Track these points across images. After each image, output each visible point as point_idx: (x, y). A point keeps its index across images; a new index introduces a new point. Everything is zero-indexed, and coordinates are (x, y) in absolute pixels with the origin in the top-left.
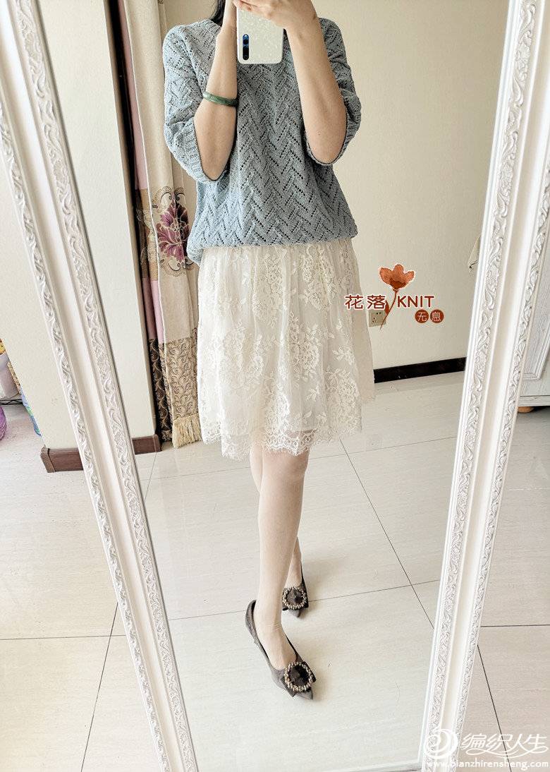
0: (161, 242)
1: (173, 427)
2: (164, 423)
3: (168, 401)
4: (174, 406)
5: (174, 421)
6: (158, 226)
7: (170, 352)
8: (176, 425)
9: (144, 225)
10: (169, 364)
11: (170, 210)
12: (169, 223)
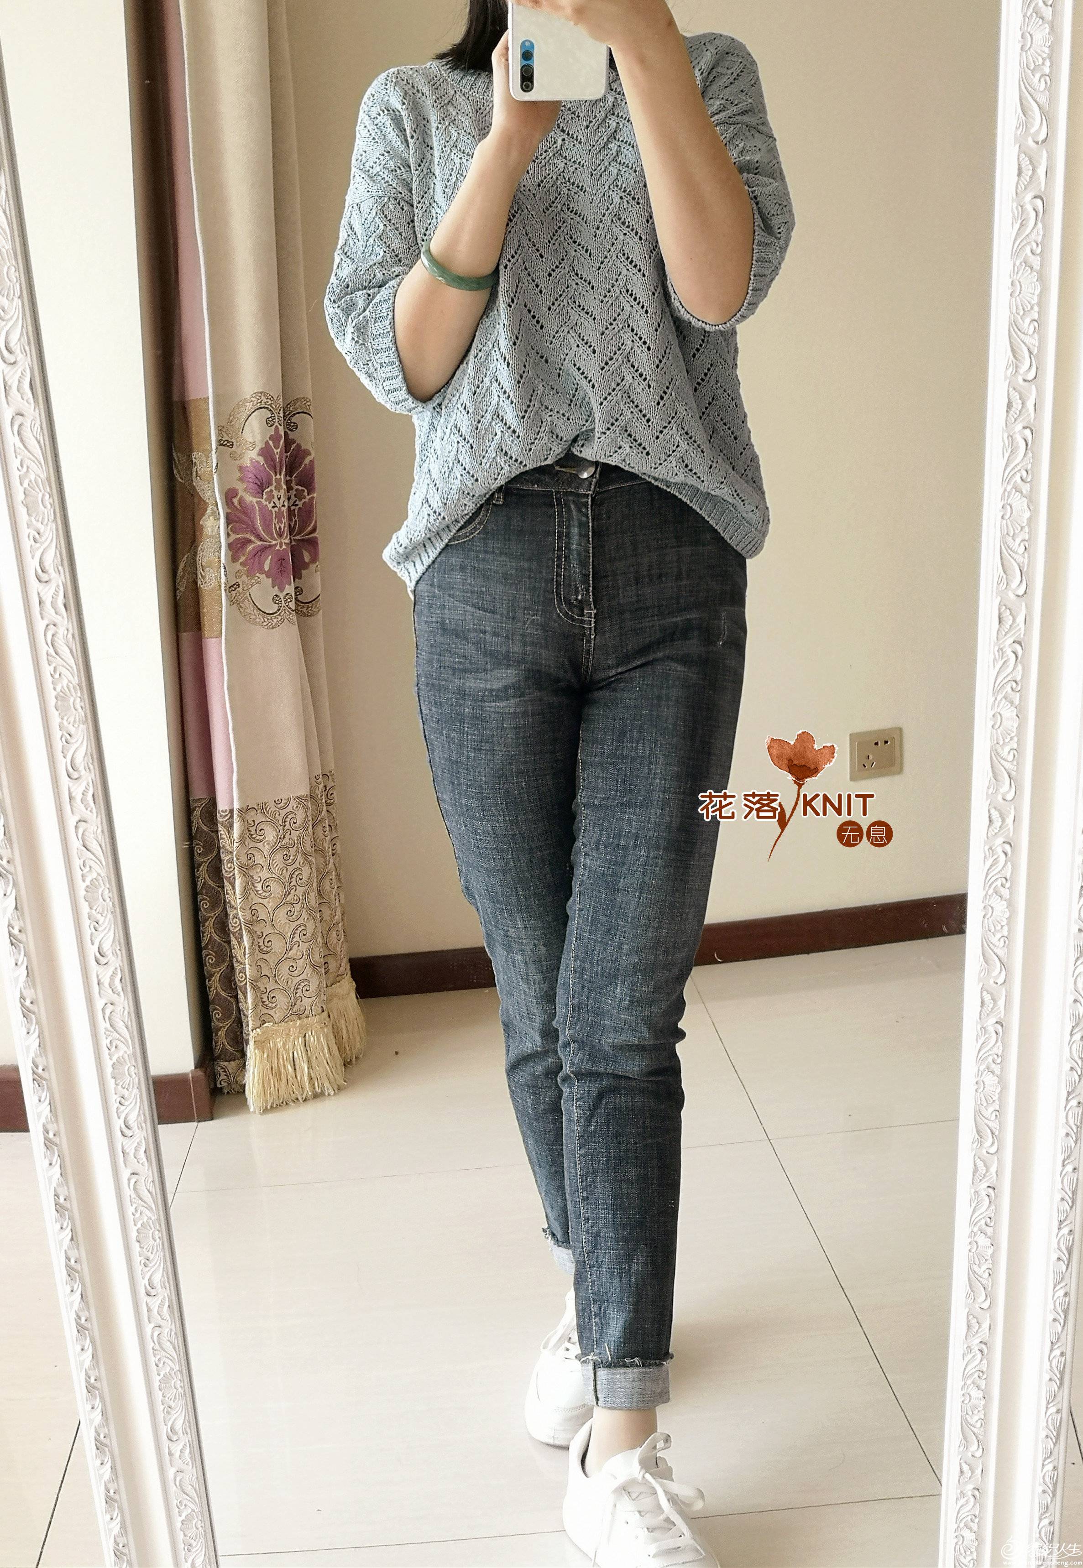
0: (234, 537)
1: (251, 1050)
2: (222, 1039)
3: (238, 976)
4: (255, 988)
5: (252, 1033)
6: (229, 496)
7: (250, 834)
8: (259, 1044)
9: (192, 493)
10: (246, 869)
11: (266, 452)
12: (261, 487)
